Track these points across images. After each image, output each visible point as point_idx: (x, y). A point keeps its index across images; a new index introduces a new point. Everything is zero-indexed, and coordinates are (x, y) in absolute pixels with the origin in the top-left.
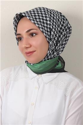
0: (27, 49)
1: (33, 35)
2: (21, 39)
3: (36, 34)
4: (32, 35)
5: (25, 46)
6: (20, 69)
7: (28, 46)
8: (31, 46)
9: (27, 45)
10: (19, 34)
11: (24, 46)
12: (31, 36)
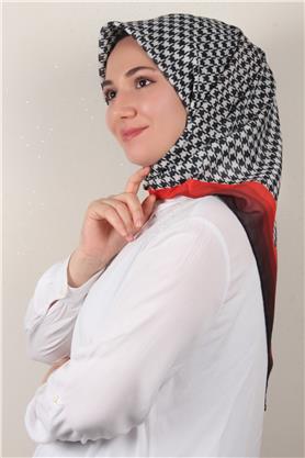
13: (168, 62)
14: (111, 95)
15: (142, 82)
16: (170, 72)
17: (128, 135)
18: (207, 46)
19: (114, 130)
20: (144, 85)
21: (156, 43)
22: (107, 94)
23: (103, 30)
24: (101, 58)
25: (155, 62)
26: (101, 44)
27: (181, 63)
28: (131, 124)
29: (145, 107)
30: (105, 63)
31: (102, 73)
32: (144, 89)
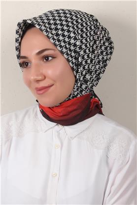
0: (38, 83)
1: (48, 59)
2: (27, 65)
4: (46, 58)
5: (36, 77)
6: (27, 116)
7: (40, 78)
8: (45, 78)
9: (37, 75)
10: (24, 57)
11: (32, 78)
12: (45, 61)
13: (63, 44)
16: (64, 50)
18: (82, 31)
21: (54, 32)
23: (19, 24)
24: (17, 40)
25: (55, 45)
26: (17, 32)
27: (69, 44)
28: (43, 84)
30: (20, 44)
31: (18, 49)
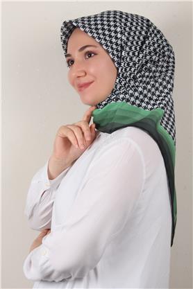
3: (95, 54)
14: (71, 62)
15: (89, 54)
17: (82, 87)
19: (73, 84)
20: (91, 56)
22: (68, 62)
29: (92, 70)
32: (90, 59)
